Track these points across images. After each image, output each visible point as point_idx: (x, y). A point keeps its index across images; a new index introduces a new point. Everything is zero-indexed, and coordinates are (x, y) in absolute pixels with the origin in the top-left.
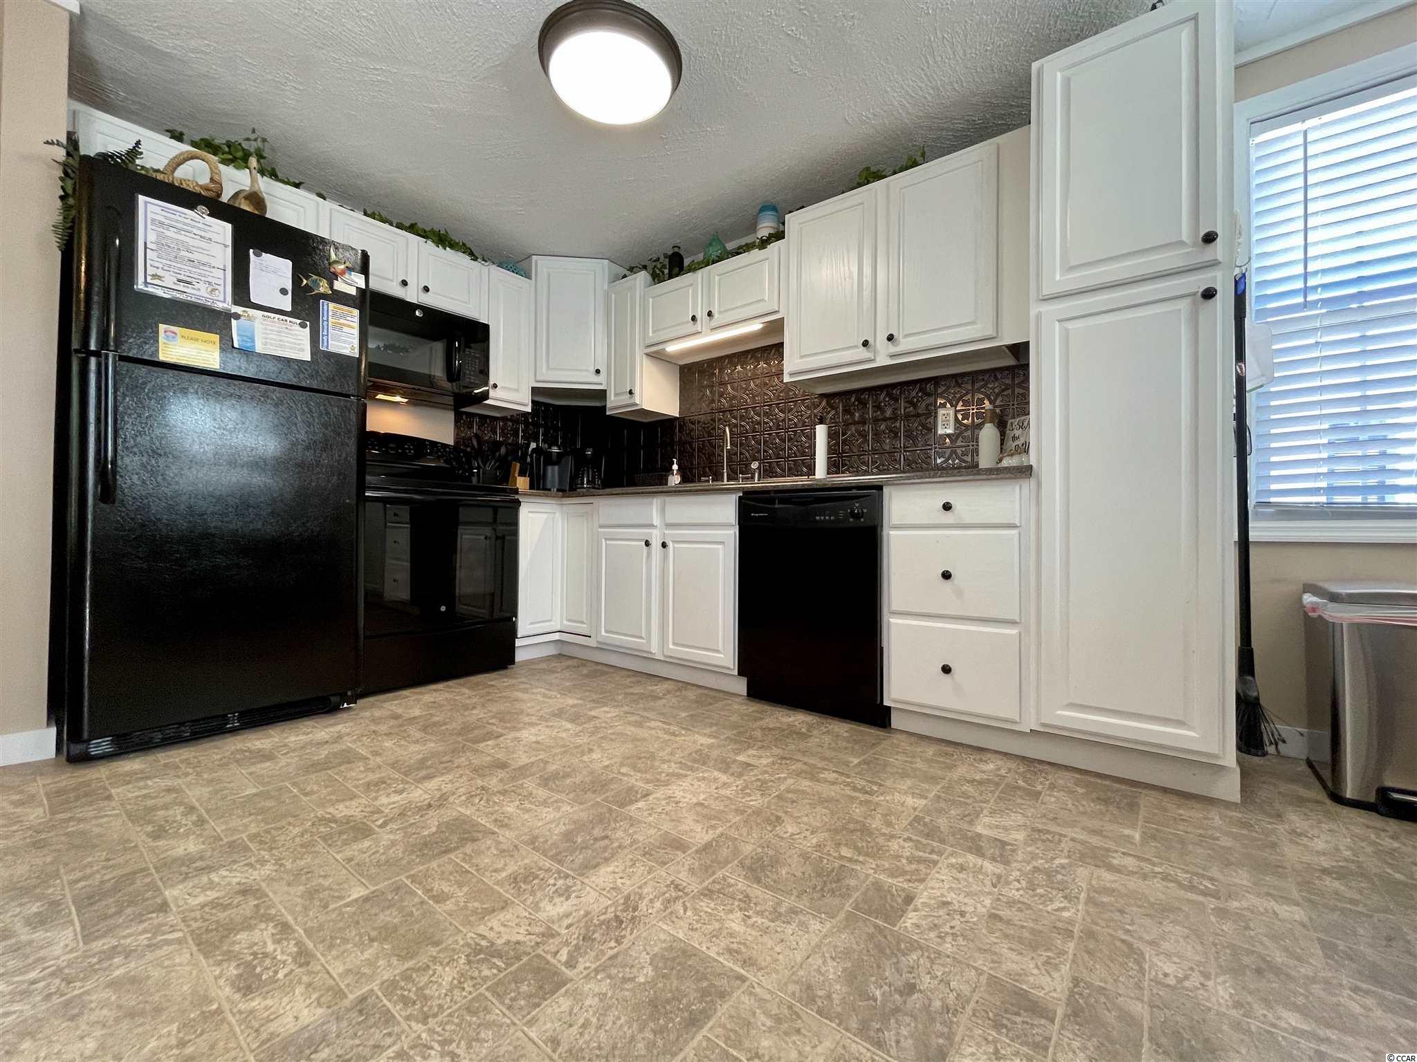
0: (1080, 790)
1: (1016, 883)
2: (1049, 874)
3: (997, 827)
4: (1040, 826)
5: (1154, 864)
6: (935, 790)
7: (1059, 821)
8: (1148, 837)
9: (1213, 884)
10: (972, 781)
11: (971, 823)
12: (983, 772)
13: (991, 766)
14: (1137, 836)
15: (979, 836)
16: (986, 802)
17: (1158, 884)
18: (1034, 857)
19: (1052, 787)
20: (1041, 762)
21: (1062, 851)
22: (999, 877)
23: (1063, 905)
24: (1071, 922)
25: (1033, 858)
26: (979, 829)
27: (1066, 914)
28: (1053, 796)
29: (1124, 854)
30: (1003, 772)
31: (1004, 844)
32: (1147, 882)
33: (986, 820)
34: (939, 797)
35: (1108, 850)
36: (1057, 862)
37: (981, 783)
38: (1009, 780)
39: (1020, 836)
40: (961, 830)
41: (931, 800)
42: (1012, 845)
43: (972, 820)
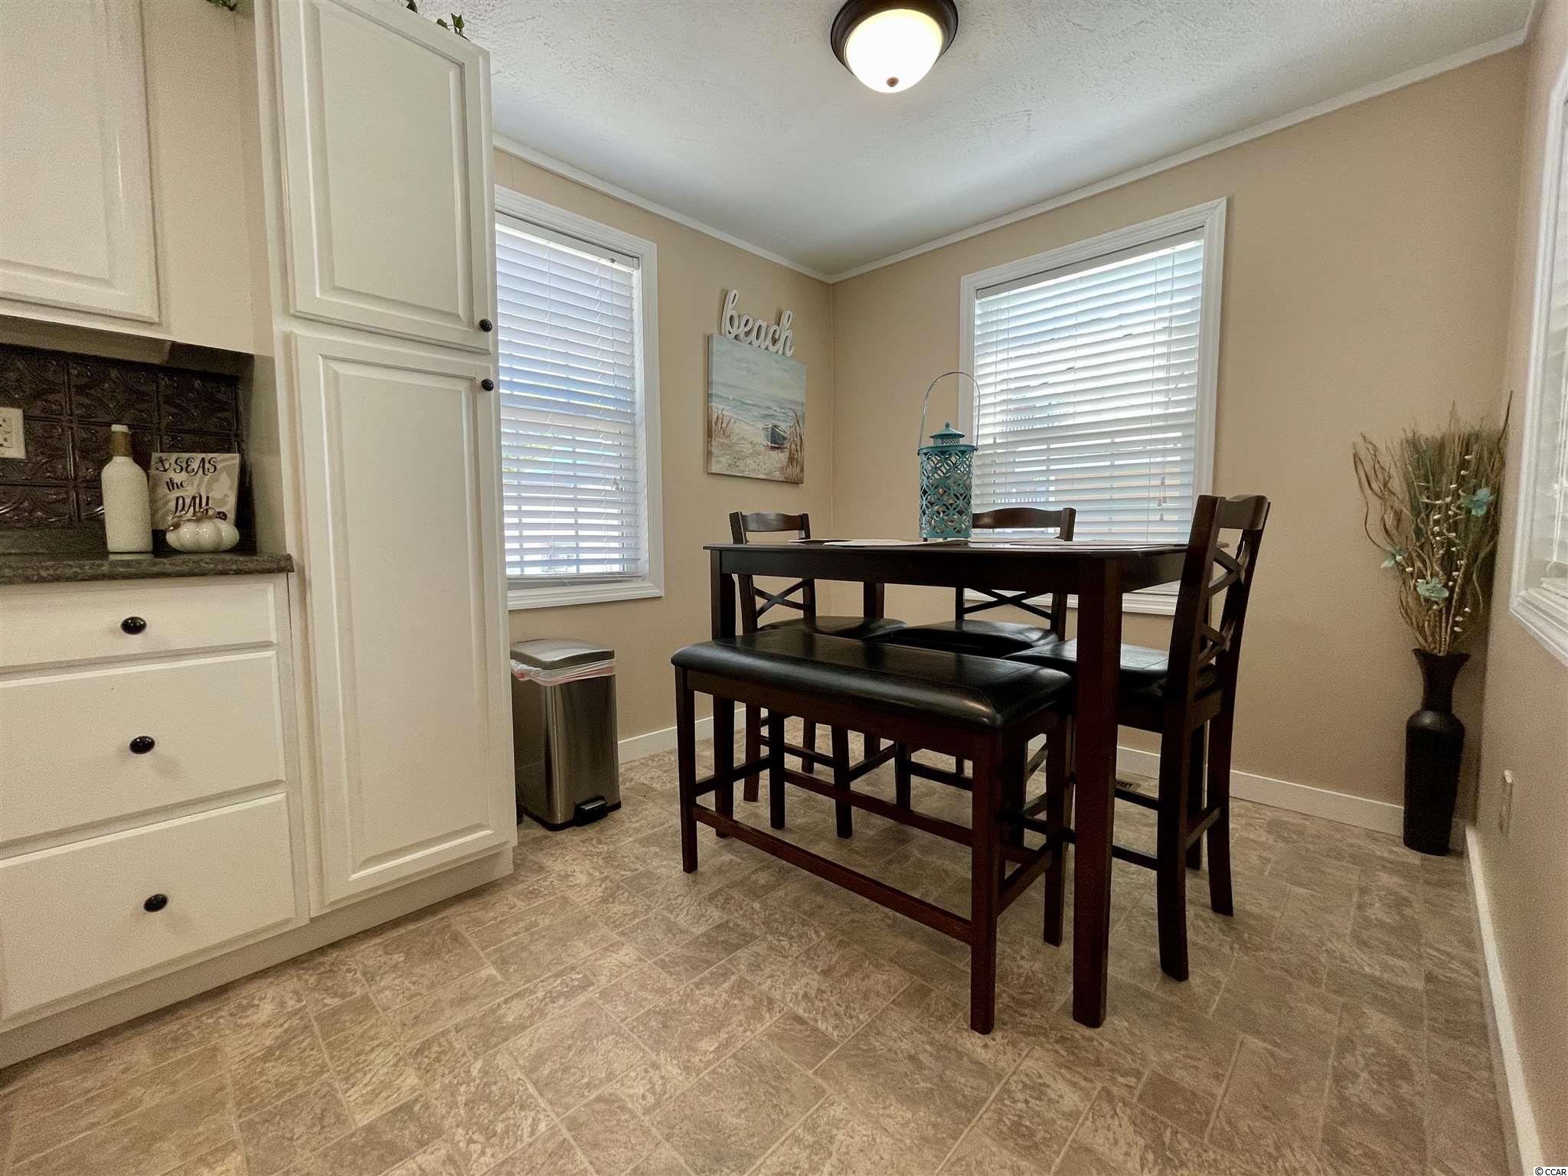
0: (399, 957)
1: (473, 1147)
2: (484, 1095)
3: (375, 1093)
4: (416, 1044)
5: (533, 992)
6: (230, 1119)
7: (423, 1016)
8: (502, 963)
9: (578, 973)
10: (268, 1055)
11: (340, 1120)
12: (266, 1025)
13: (267, 1009)
14: (492, 971)
15: (370, 1129)
16: (323, 1069)
17: (553, 1010)
18: (452, 1090)
19: (370, 977)
20: (322, 951)
21: (464, 1054)
22: (450, 1159)
23: (530, 1120)
24: (553, 1131)
25: (453, 1095)
26: (363, 1119)
27: (542, 1127)
28: (385, 988)
29: (506, 1002)
30: (291, 1004)
31: (406, 1108)
32: (549, 1017)
33: (354, 1094)
34: (251, 1125)
35: (493, 1011)
36: (475, 1072)
37: (283, 1044)
38: (311, 1012)
39: (410, 1079)
40: (340, 1146)
41: (247, 1143)
42: (416, 1100)
43: (338, 1117)
